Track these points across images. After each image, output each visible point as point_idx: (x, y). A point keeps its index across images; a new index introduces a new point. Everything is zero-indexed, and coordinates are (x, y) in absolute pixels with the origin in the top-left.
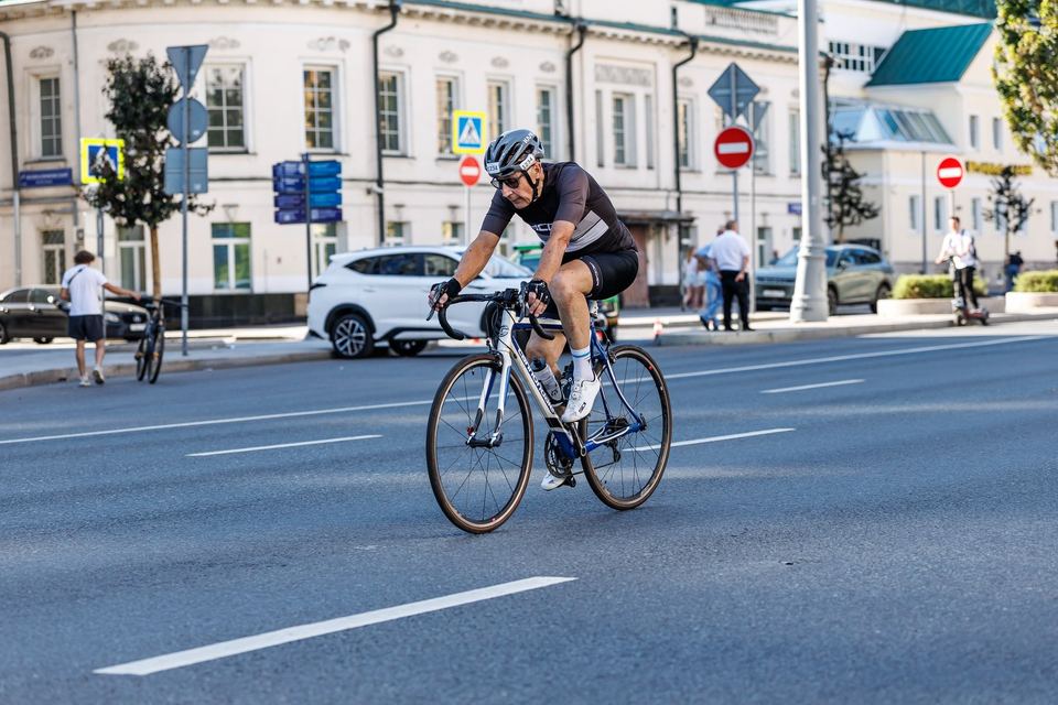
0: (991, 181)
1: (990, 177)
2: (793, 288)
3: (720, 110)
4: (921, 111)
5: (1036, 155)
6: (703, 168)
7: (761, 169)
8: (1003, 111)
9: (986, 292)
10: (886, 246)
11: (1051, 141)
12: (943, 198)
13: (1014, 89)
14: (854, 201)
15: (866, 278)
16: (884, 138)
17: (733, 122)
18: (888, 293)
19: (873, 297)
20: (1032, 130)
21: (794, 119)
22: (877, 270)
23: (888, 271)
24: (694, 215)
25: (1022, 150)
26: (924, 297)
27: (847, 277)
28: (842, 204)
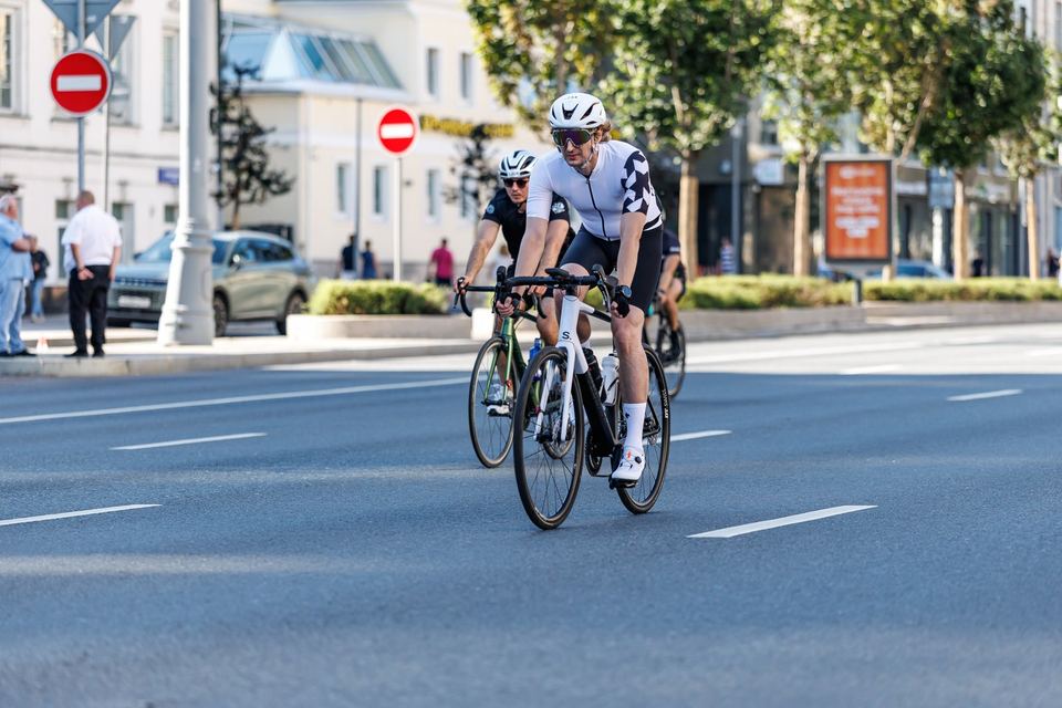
0: (457, 147)
1: (454, 140)
2: (164, 294)
3: (61, 25)
4: (357, 39)
5: (521, 109)
6: (32, 113)
7: (119, 116)
8: (476, 44)
9: (445, 307)
10: (301, 235)
11: (544, 90)
12: (385, 167)
13: (491, 12)
14: (256, 168)
15: (271, 282)
16: (301, 76)
17: (80, 46)
18: (303, 306)
19: (281, 310)
20: (519, 74)
21: (170, 42)
22: (287, 271)
23: (303, 272)
24: (16, 181)
25: (501, 102)
26: (354, 313)
27: (244, 280)
28: (238, 172)
